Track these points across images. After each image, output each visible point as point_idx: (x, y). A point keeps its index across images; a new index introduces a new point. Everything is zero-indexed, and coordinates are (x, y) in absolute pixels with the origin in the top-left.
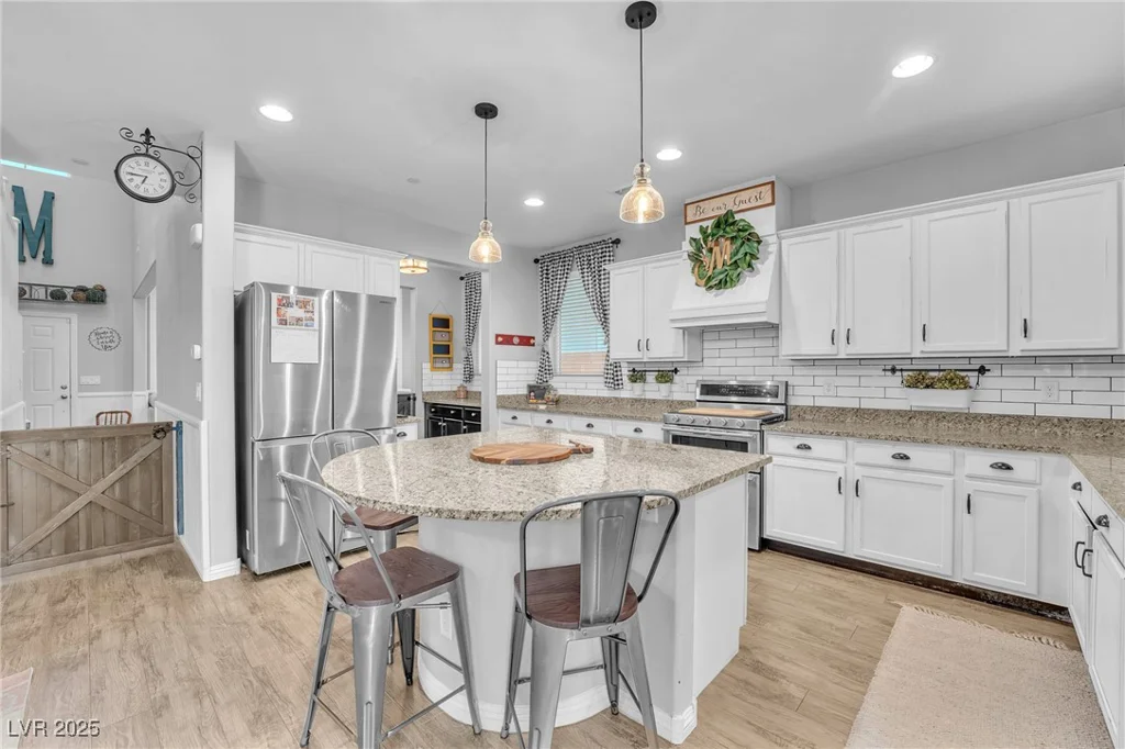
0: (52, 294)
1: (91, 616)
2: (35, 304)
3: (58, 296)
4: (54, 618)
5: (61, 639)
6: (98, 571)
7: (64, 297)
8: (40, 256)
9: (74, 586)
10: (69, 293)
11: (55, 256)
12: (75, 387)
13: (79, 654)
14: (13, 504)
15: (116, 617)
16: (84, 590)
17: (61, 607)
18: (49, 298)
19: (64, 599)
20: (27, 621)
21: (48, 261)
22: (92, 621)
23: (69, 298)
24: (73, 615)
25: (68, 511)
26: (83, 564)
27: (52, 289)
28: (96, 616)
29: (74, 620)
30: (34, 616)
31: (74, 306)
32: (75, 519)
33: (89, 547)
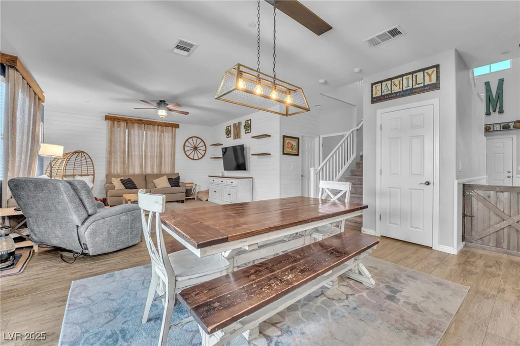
0: (503, 126)
1: (502, 281)
2: (495, 133)
3: (506, 127)
4: (485, 272)
5: (485, 283)
6: (512, 262)
7: (509, 127)
8: (498, 110)
9: (498, 263)
10: (512, 125)
11: (504, 109)
12: (515, 172)
13: (491, 294)
14: (474, 216)
15: (516, 288)
16: (502, 267)
17: (489, 269)
18: (502, 129)
19: (491, 267)
20: (473, 268)
21: (501, 112)
22: (502, 283)
23: (511, 127)
24: (493, 275)
25: (498, 226)
26: (505, 256)
27: (503, 124)
28: (505, 282)
29: (493, 278)
30: (476, 267)
31: (514, 131)
32: (502, 231)
33: (509, 248)
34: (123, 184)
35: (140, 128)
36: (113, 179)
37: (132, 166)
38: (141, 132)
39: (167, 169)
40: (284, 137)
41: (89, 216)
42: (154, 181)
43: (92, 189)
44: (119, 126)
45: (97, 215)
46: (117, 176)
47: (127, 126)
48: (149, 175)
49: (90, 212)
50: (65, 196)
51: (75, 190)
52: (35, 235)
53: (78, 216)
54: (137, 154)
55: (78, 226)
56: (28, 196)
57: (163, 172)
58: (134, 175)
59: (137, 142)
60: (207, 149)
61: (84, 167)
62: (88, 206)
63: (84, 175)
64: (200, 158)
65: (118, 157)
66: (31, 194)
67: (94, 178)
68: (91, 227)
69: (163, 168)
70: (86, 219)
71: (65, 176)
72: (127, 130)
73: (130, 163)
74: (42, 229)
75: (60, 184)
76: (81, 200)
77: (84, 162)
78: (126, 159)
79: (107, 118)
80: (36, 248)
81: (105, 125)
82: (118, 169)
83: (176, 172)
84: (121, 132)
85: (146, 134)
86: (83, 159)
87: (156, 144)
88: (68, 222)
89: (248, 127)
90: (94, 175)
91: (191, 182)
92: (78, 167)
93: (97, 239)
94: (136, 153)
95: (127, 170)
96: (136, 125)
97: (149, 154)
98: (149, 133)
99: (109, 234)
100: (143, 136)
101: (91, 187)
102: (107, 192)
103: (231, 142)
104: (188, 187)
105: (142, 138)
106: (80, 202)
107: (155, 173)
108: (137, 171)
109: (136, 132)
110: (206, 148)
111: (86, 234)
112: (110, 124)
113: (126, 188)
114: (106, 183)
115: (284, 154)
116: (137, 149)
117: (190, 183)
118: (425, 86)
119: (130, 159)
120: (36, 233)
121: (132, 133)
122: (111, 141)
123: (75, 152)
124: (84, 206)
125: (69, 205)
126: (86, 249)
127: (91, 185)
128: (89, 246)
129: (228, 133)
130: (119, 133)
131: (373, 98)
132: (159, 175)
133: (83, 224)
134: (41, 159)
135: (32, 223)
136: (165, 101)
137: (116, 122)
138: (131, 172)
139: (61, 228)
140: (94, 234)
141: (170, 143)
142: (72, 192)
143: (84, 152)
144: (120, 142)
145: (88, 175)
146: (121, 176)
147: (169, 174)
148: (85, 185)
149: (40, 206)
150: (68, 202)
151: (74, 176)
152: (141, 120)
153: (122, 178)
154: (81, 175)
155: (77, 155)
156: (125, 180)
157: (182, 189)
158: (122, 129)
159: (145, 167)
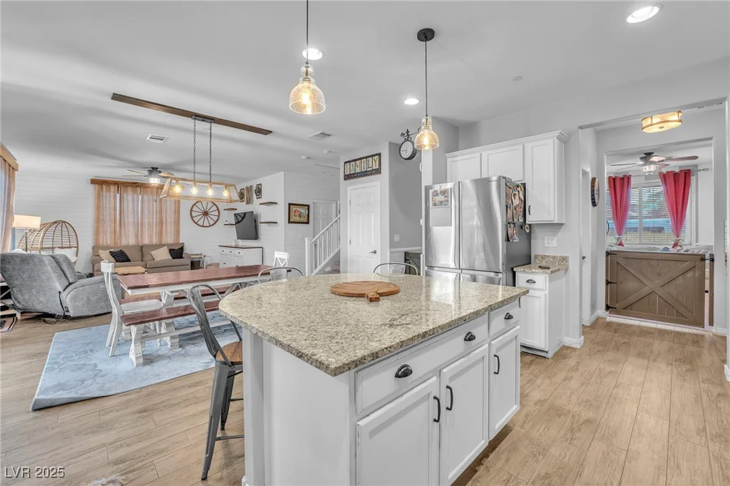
34: (113, 257)
35: (134, 192)
36: (101, 251)
37: (126, 236)
38: (135, 196)
39: (169, 239)
40: (290, 204)
41: (70, 284)
42: (152, 252)
43: (75, 263)
44: (109, 190)
45: (78, 283)
46: (104, 248)
47: (118, 190)
48: (146, 245)
49: (71, 281)
50: (49, 267)
51: (58, 263)
52: (19, 302)
53: (61, 284)
54: (131, 220)
55: (60, 292)
56: (14, 269)
57: (164, 242)
58: (128, 247)
59: (130, 209)
60: (221, 215)
61: (65, 239)
62: (69, 275)
63: (65, 248)
64: (213, 225)
65: (108, 227)
66: (17, 267)
67: (77, 250)
68: (72, 293)
69: (164, 237)
70: (67, 287)
71: (42, 249)
72: (118, 195)
73: (123, 233)
74: (27, 297)
75: (45, 258)
76: (62, 270)
77: (65, 233)
78: (118, 229)
79: (94, 182)
80: (18, 316)
81: (92, 189)
82: (107, 240)
83: (181, 242)
84: (111, 196)
85: (142, 199)
86: (64, 229)
87: (155, 209)
88: (51, 289)
89: (259, 191)
90: (77, 247)
91: (199, 253)
92: (58, 239)
93: (77, 303)
94: (129, 219)
95: (119, 241)
96: (130, 189)
97: (146, 220)
98: (146, 197)
99: (89, 299)
100: (138, 201)
101: (73, 261)
102: (93, 266)
103: (242, 208)
104: (196, 258)
105: (138, 205)
106: (62, 273)
107: (154, 243)
108: (132, 241)
109: (130, 197)
110: (219, 212)
111: (67, 298)
112: (97, 188)
113: (117, 261)
114: (93, 256)
115: (289, 222)
116: (131, 216)
117: (197, 255)
118: (373, 170)
119: (122, 228)
120: (21, 300)
121: (125, 198)
122: (99, 208)
123: (55, 222)
124: (65, 275)
125: (53, 274)
126: (68, 311)
127: (73, 259)
128: (70, 309)
129: (241, 196)
130: (108, 198)
131: (345, 176)
132: (160, 246)
133: (64, 290)
134: (14, 230)
135: (16, 292)
136: (157, 168)
137: (104, 186)
138: (124, 243)
139: (44, 295)
140: (74, 299)
141: (173, 209)
142: (55, 264)
143: (65, 222)
144: (110, 208)
145: (70, 247)
146: (112, 248)
147: (171, 245)
148: (66, 258)
149: (25, 276)
150: (51, 272)
151: (53, 248)
152: (135, 183)
153: (112, 250)
154: (62, 248)
155: (57, 225)
156: (115, 253)
157: (187, 261)
158: (112, 194)
159: (142, 237)
